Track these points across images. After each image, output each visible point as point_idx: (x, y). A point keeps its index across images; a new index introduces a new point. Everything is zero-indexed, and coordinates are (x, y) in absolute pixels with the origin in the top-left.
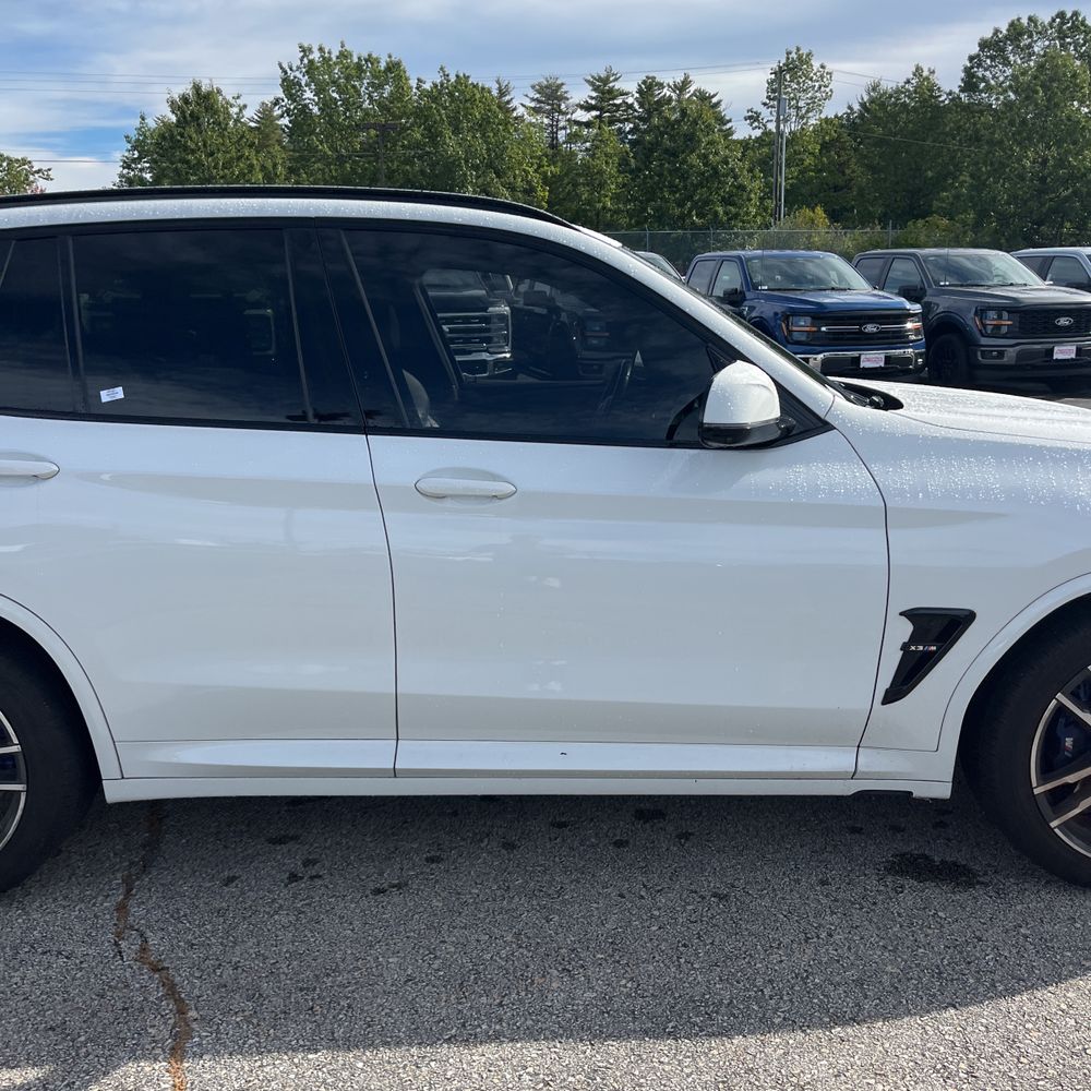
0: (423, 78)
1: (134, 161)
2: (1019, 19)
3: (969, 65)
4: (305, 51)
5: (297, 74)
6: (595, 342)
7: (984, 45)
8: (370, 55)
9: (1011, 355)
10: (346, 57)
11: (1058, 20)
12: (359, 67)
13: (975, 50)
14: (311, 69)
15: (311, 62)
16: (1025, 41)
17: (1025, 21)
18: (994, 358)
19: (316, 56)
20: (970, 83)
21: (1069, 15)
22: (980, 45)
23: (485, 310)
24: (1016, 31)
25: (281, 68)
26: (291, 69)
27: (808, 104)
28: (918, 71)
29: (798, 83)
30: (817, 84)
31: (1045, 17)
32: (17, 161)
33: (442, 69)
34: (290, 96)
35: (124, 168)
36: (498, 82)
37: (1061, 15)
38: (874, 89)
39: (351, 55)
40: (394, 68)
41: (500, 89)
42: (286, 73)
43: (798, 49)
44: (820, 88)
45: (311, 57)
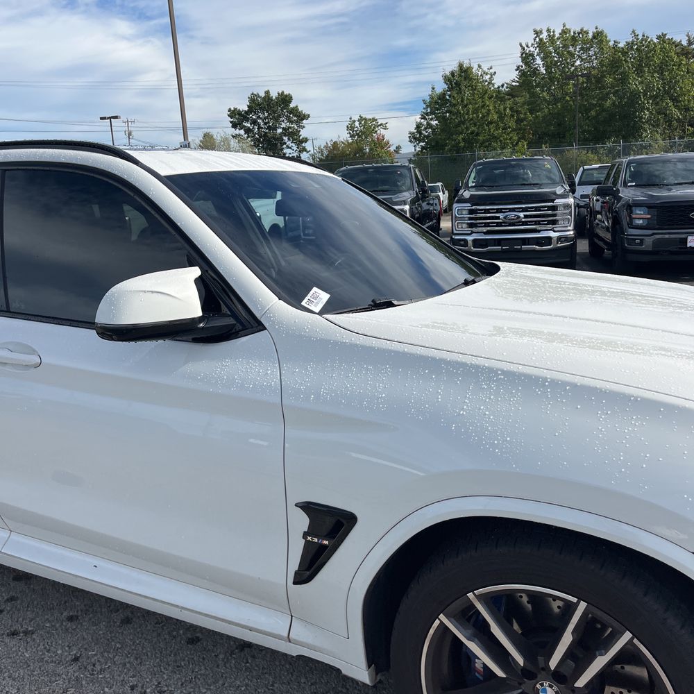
0: (618, 40)
4: (537, 33)
5: (532, 49)
8: (582, 30)
10: (565, 33)
12: (574, 39)
14: (541, 44)
15: (541, 40)
19: (544, 36)
25: (521, 46)
26: (527, 46)
33: (633, 32)
34: (526, 64)
39: (570, 31)
40: (599, 36)
41: (689, 41)
42: (524, 49)
45: (541, 37)
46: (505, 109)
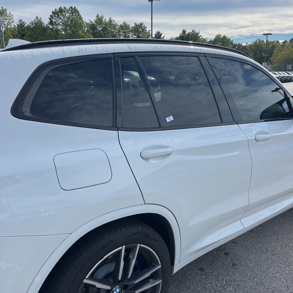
2: (61, 7)
3: (50, 18)
7: (53, 13)
11: (71, 9)
16: (64, 13)
17: (63, 8)
20: (51, 23)
21: (73, 8)
22: (52, 13)
24: (61, 11)
27: (8, 23)
28: (37, 18)
29: (4, 17)
30: (9, 18)
31: (68, 7)
37: (71, 7)
38: (20, 21)
43: (2, 7)
44: (10, 19)
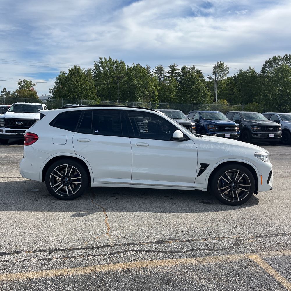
0: (129, 66)
1: (58, 83)
2: (275, 56)
3: (263, 67)
4: (101, 59)
5: (99, 64)
6: (166, 129)
7: (267, 62)
8: (116, 60)
9: (259, 136)
10: (110, 60)
11: (285, 57)
12: (113, 63)
13: (265, 63)
14: (102, 63)
15: (102, 61)
16: (277, 61)
17: (277, 57)
18: (255, 136)
19: (103, 60)
20: (263, 71)
21: (288, 55)
22: (266, 62)
23: (143, 121)
24: (275, 59)
25: (95, 62)
26: (97, 63)
27: (223, 74)
28: (250, 68)
29: (221, 70)
30: (225, 70)
31: (282, 56)
32: (28, 81)
33: (133, 64)
34: (96, 69)
35: (55, 84)
36: (147, 66)
37: (286, 55)
39: (112, 60)
40: (122, 63)
41: (147, 68)
42: (96, 63)
43: (221, 62)
44: (226, 71)
45: (102, 60)
46: (92, 86)
